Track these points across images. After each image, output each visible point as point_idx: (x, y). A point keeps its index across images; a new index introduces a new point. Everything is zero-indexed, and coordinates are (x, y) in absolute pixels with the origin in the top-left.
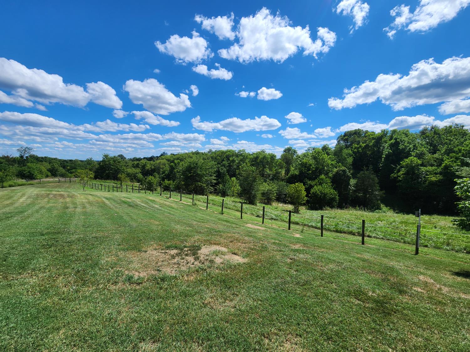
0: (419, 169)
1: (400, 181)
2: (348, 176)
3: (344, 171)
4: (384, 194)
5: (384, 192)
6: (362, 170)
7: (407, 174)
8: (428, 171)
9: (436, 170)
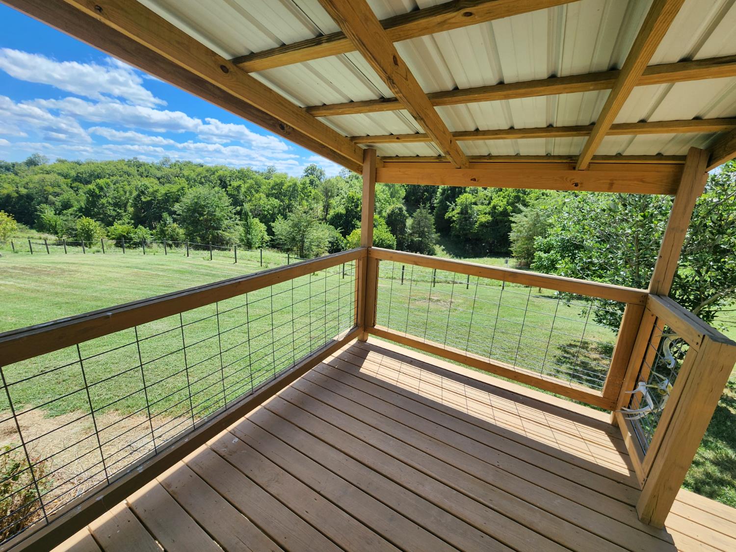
0: (471, 208)
1: (454, 221)
2: (404, 215)
3: (400, 209)
4: (439, 236)
5: (439, 234)
6: (419, 208)
7: (461, 213)
8: (479, 211)
9: (485, 209)
